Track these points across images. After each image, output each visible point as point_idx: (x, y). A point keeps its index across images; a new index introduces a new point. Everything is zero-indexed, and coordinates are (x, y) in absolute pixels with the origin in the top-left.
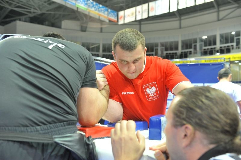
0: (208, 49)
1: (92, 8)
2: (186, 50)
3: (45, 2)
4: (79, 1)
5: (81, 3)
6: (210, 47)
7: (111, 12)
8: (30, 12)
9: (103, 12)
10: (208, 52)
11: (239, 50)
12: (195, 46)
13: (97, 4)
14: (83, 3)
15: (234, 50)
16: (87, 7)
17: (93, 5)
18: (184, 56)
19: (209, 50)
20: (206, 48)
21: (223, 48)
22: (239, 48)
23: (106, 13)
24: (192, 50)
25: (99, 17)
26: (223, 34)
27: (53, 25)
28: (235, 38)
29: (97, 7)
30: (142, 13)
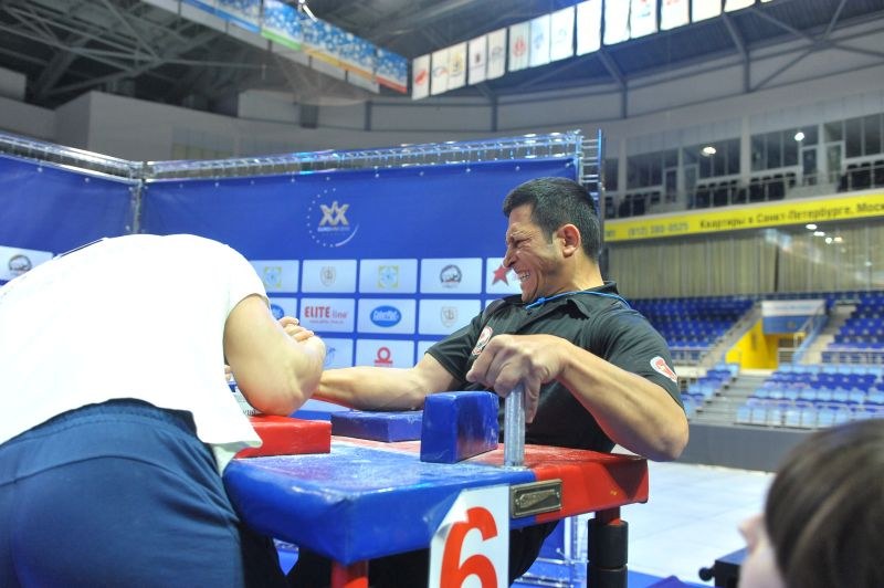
0: (712, 185)
1: (318, 42)
2: (642, 191)
3: (173, 27)
4: (273, 20)
5: (278, 25)
6: (718, 180)
7: (386, 57)
8: (130, 62)
9: (356, 56)
10: (712, 196)
11: (814, 187)
12: (672, 175)
13: (338, 29)
14: (288, 24)
15: (796, 189)
16: (302, 37)
17: (321, 33)
18: (634, 207)
19: (716, 188)
20: (707, 181)
21: (760, 183)
22: (812, 182)
23: (369, 60)
24: (661, 189)
25: (347, 73)
26: (761, 136)
27: (211, 106)
28: (801, 150)
29: (335, 41)
30: (487, 60)
